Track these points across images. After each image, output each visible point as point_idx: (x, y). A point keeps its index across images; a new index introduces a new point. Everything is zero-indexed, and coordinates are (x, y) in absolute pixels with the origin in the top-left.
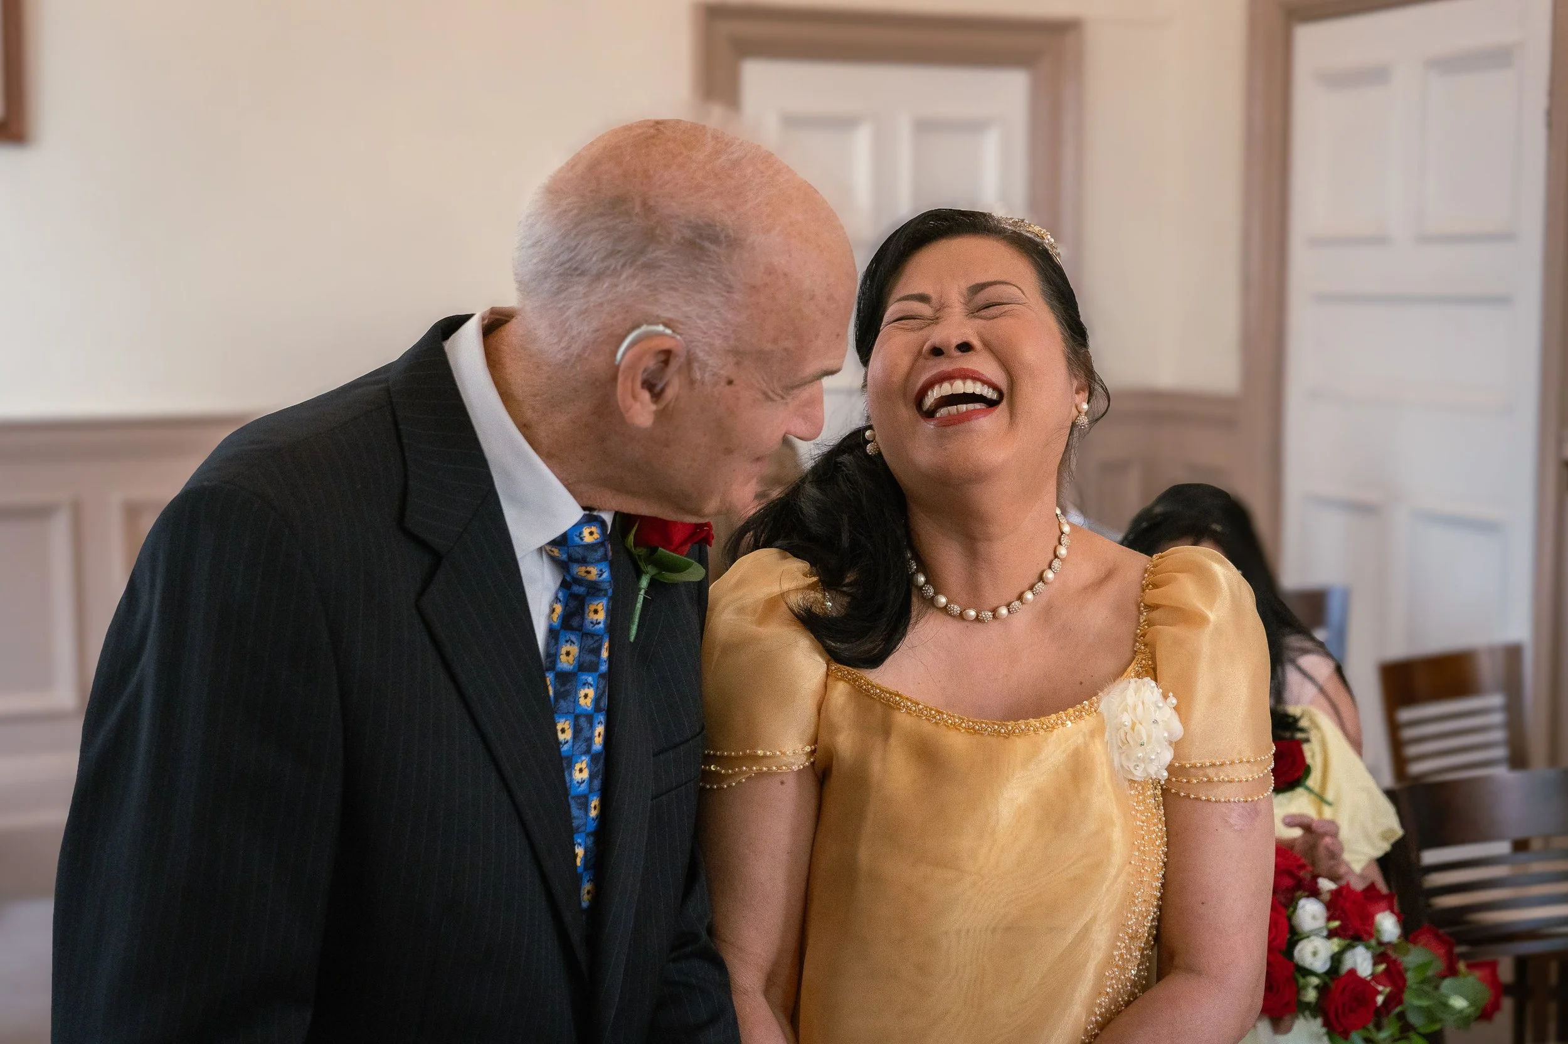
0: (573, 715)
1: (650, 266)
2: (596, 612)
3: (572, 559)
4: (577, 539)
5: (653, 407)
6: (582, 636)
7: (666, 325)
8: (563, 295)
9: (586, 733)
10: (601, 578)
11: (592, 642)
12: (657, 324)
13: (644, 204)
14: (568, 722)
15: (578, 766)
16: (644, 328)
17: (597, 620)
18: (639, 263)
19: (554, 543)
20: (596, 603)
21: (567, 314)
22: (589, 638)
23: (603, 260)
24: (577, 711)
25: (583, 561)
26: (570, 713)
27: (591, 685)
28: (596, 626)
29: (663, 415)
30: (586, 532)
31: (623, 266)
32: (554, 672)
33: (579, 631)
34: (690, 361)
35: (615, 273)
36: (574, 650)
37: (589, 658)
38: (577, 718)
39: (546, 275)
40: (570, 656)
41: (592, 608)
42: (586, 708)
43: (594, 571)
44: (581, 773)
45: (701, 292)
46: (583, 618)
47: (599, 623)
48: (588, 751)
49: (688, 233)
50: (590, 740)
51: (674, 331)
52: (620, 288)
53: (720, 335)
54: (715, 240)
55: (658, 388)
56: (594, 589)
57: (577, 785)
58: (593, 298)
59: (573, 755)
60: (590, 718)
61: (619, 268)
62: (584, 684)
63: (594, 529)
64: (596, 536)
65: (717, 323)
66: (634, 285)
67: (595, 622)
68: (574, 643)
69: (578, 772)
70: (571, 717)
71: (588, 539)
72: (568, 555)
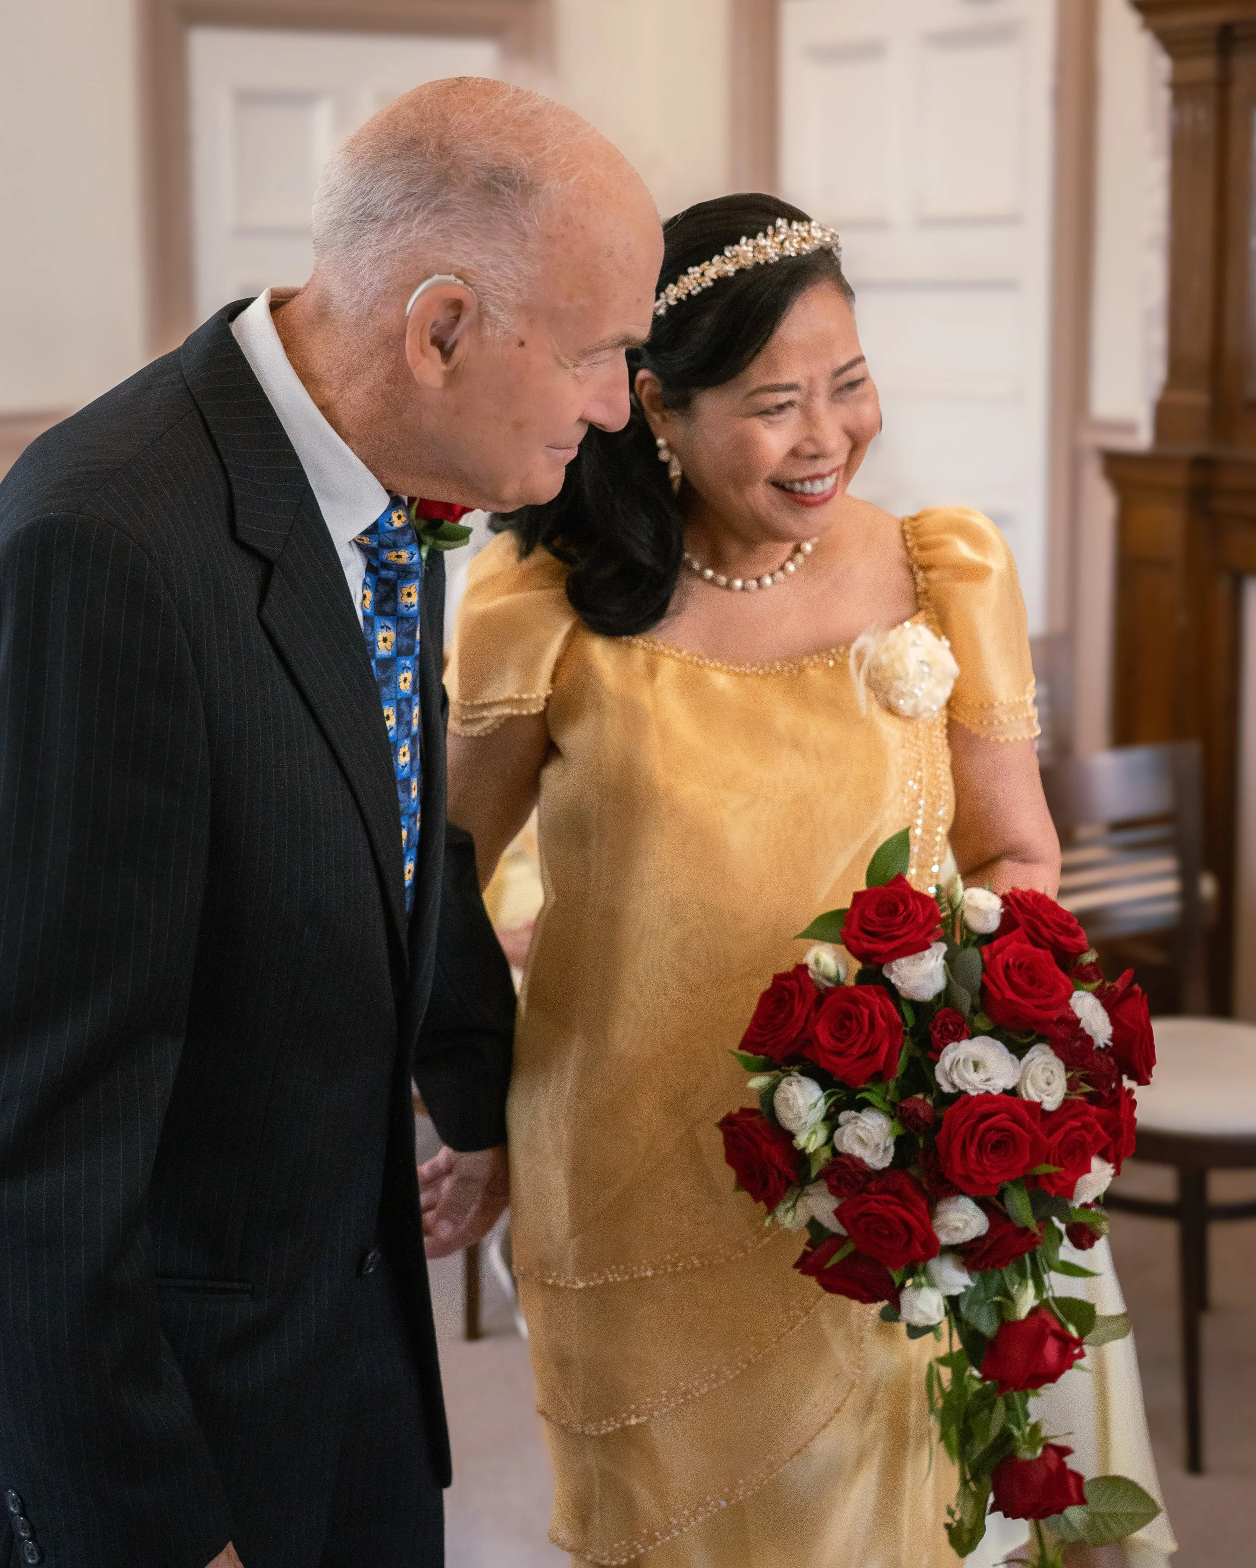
0: (395, 701)
1: (441, 210)
2: (409, 595)
3: (382, 546)
4: (387, 525)
5: (443, 368)
6: (398, 620)
7: (459, 277)
8: (356, 245)
9: (406, 718)
10: (412, 562)
11: (407, 626)
12: (450, 274)
13: (440, 146)
14: (391, 708)
15: (401, 751)
16: (436, 278)
17: (411, 603)
18: (432, 206)
19: (366, 533)
20: (408, 586)
21: (359, 265)
22: (405, 621)
23: (396, 203)
24: (399, 697)
25: (395, 546)
26: (392, 699)
27: (409, 668)
28: (411, 609)
29: (452, 378)
30: (394, 516)
31: (416, 210)
32: (375, 660)
33: (394, 615)
34: (482, 314)
35: (408, 218)
36: (391, 635)
37: (405, 642)
38: (399, 702)
39: (339, 224)
40: (388, 642)
41: (405, 591)
42: (406, 691)
43: (405, 554)
44: (404, 758)
45: (495, 239)
46: (396, 601)
47: (414, 606)
48: (408, 735)
49: (483, 175)
50: (409, 723)
51: (465, 283)
52: (412, 235)
53: (513, 288)
54: (509, 184)
55: (448, 345)
56: (405, 573)
57: (402, 769)
58: (385, 246)
59: (398, 740)
60: (409, 700)
61: (412, 211)
62: (404, 668)
63: (401, 512)
64: (404, 519)
65: (511, 274)
66: (426, 232)
67: (409, 605)
68: (390, 629)
69: (402, 756)
70: (394, 703)
71: (398, 524)
72: (379, 542)
